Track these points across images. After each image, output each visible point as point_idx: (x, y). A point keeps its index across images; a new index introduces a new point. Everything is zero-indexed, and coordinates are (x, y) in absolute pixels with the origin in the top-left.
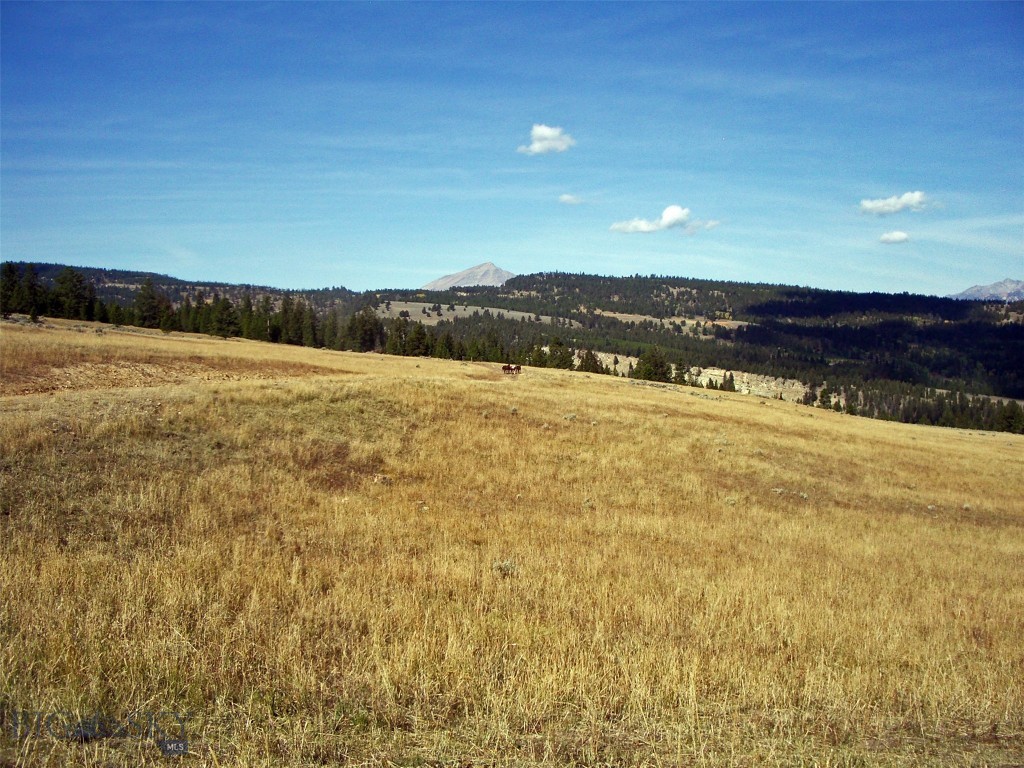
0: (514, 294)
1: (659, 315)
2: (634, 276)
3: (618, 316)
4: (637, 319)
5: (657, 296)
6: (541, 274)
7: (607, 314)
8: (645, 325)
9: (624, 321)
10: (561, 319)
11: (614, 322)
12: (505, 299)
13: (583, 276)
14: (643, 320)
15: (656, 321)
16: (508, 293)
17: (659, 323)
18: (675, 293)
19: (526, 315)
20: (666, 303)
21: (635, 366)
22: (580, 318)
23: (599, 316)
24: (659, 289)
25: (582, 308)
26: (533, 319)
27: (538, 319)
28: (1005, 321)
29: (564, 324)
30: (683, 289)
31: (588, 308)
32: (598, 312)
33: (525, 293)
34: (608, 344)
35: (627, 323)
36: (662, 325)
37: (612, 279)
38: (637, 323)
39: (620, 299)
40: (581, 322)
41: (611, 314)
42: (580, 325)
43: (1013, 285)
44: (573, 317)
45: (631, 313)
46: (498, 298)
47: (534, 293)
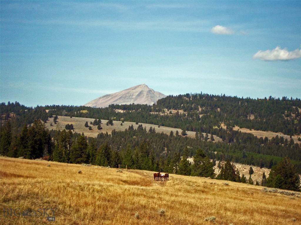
0: (164, 112)
1: (289, 132)
2: (268, 98)
3: (253, 132)
4: (270, 135)
5: (287, 116)
6: (188, 95)
7: (244, 130)
8: (276, 140)
9: (259, 137)
10: (204, 134)
11: (250, 137)
12: (156, 116)
13: (224, 98)
14: (275, 136)
15: (287, 137)
16: (159, 111)
17: (289, 140)
19: (174, 130)
20: (296, 122)
21: (267, 176)
22: (220, 133)
23: (237, 132)
24: (290, 109)
25: (222, 125)
26: (180, 134)
27: (184, 134)
29: (207, 138)
31: (228, 125)
32: (236, 128)
33: (174, 111)
34: (244, 156)
35: (262, 138)
36: (292, 141)
37: (248, 100)
38: (270, 138)
39: (256, 118)
40: (221, 137)
41: (248, 131)
42: (221, 140)
44: (214, 133)
45: (265, 130)
46: (150, 115)
47: (181, 112)
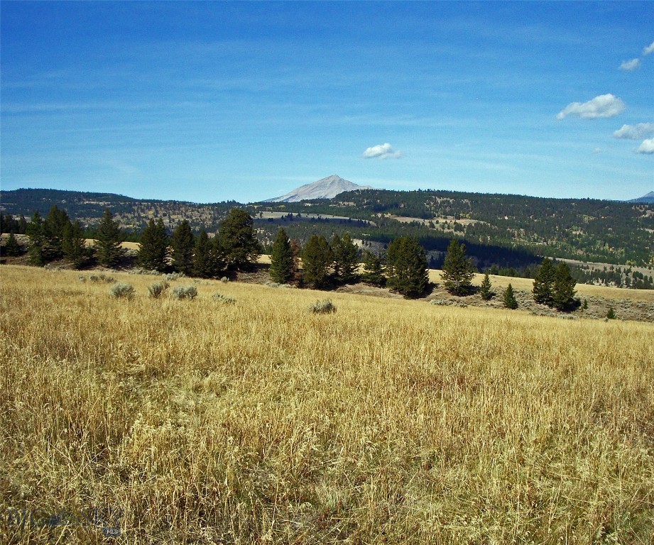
0: (340, 204)
1: (424, 217)
2: (417, 190)
3: (399, 218)
4: (409, 220)
5: (427, 204)
8: (413, 224)
9: (401, 222)
11: (396, 223)
12: (333, 208)
13: (384, 191)
14: (413, 221)
15: (421, 221)
16: (336, 203)
17: (422, 223)
18: (439, 202)
20: (433, 208)
22: (375, 219)
24: (431, 199)
30: (445, 199)
33: (346, 203)
35: (403, 223)
36: (424, 224)
37: (403, 193)
38: (409, 223)
40: (375, 222)
42: (375, 224)
45: (408, 216)
46: (329, 207)
47: (351, 204)
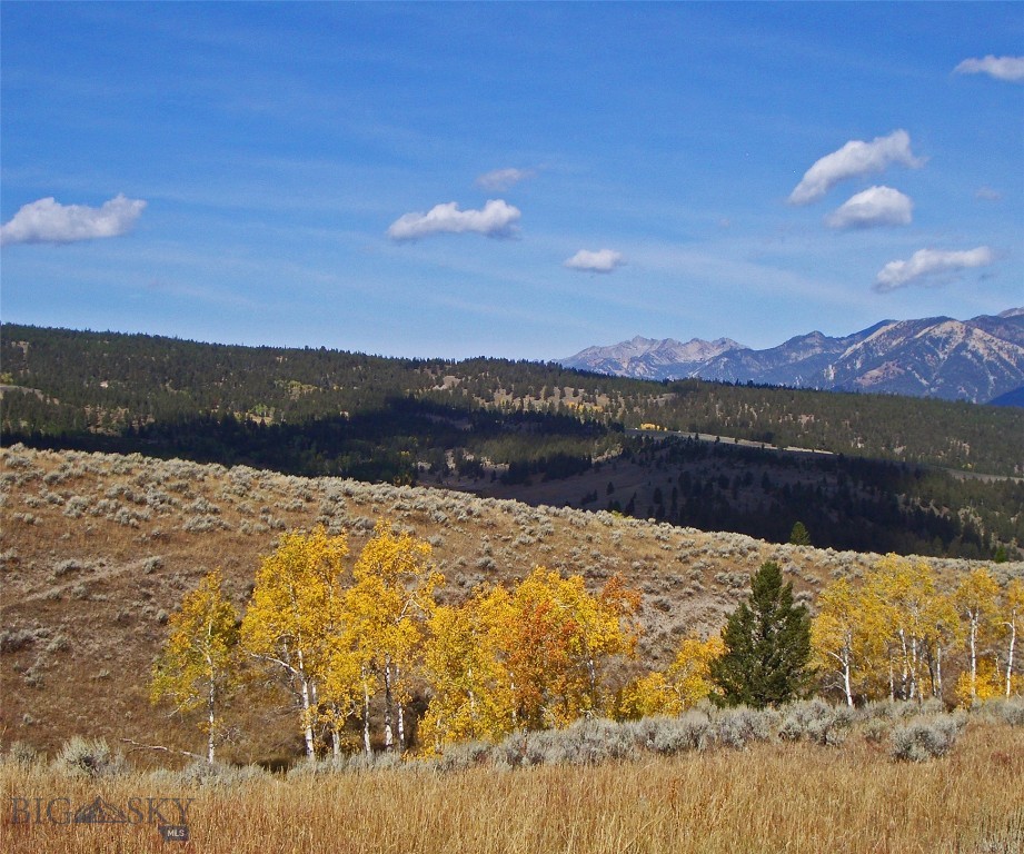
28: (437, 387)
43: (646, 347)
